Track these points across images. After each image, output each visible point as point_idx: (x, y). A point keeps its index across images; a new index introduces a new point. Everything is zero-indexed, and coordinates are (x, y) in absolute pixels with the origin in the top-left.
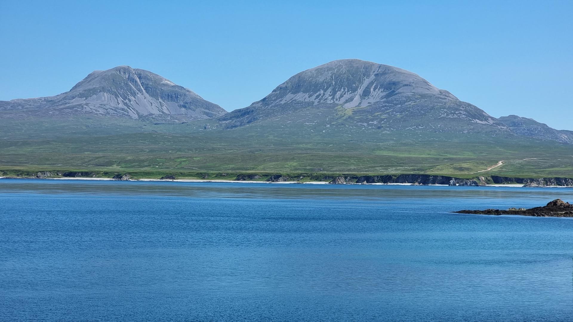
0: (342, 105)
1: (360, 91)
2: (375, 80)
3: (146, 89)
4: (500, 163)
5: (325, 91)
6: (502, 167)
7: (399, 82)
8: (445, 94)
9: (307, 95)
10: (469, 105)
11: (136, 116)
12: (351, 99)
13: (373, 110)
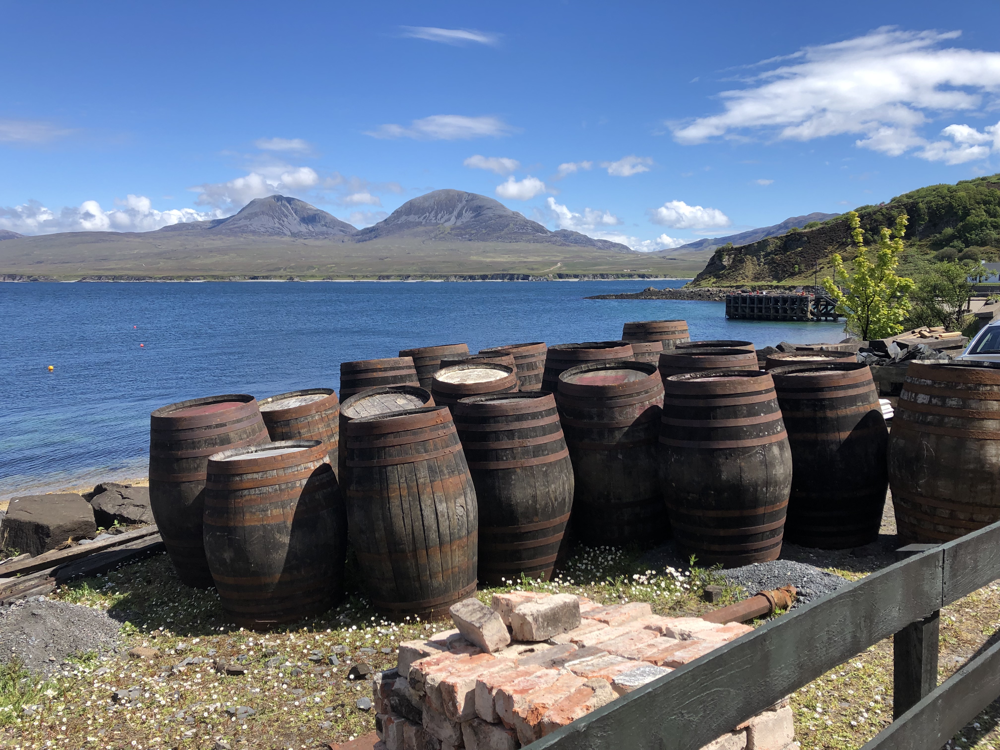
0: (442, 224)
1: (455, 213)
2: (466, 205)
3: (295, 213)
4: (559, 265)
5: (430, 213)
6: (560, 268)
7: (483, 206)
8: (516, 214)
9: (417, 217)
10: (534, 222)
11: (289, 234)
12: (449, 220)
13: (465, 227)
